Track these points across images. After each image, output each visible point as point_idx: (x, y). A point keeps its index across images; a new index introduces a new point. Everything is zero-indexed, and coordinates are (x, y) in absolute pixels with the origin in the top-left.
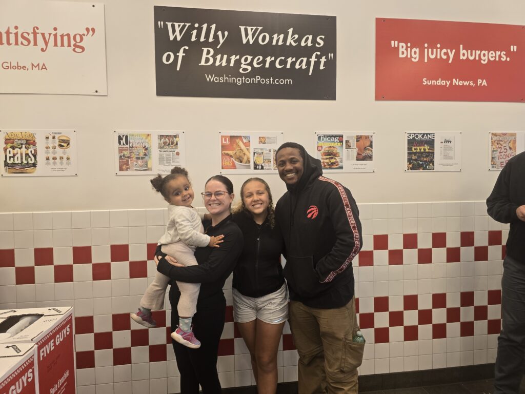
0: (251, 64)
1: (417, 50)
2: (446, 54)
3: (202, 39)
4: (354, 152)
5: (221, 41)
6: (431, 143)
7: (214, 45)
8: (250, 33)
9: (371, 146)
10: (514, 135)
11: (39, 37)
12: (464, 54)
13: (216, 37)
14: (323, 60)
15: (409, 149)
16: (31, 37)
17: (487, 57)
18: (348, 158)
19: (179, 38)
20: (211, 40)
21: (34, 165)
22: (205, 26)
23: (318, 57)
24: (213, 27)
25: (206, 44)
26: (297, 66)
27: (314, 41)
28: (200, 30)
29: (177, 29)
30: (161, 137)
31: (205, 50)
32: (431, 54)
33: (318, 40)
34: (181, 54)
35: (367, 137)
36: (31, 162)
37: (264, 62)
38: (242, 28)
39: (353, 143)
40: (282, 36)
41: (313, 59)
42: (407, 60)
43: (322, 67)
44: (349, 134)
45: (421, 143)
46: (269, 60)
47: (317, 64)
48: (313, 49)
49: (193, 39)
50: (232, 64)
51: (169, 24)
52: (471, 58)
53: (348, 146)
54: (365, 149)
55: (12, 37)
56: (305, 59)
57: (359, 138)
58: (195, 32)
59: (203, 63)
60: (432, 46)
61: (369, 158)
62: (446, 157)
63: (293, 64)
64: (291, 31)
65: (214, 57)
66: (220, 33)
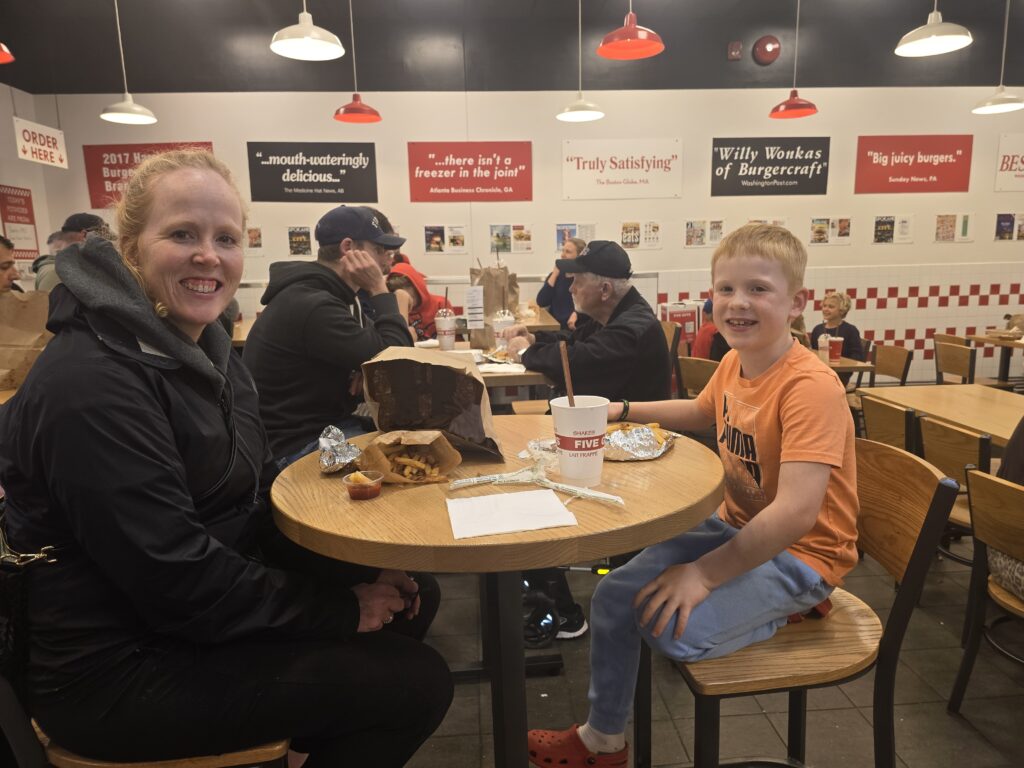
0: (771, 172)
1: (886, 157)
2: (908, 159)
3: (741, 158)
4: (837, 230)
5: (753, 158)
6: (892, 223)
7: (748, 161)
8: (772, 151)
9: (849, 226)
10: (954, 216)
11: (645, 163)
12: (921, 159)
13: (750, 156)
14: (820, 167)
15: (876, 228)
16: (640, 163)
17: (938, 159)
18: (833, 234)
19: (727, 158)
20: (747, 157)
21: (638, 243)
22: (743, 149)
23: (816, 166)
24: (749, 149)
25: (744, 161)
26: (802, 173)
27: (814, 154)
28: (740, 151)
29: (726, 152)
30: (712, 223)
31: (743, 164)
32: (896, 160)
33: (817, 153)
34: (728, 168)
35: (847, 220)
36: (636, 241)
37: (780, 170)
38: (767, 149)
39: (837, 225)
40: (793, 152)
41: (813, 167)
42: (879, 165)
43: (818, 172)
44: (834, 217)
45: (885, 223)
46: (783, 169)
47: (815, 170)
48: (813, 160)
49: (736, 158)
50: (759, 173)
51: (721, 149)
52: (926, 161)
53: (833, 227)
54: (845, 228)
55: (630, 163)
56: (807, 167)
57: (841, 221)
58: (737, 154)
59: (741, 173)
60: (898, 154)
61: (847, 234)
62: (902, 233)
63: (799, 171)
64: (799, 148)
65: (748, 169)
66: (752, 153)
